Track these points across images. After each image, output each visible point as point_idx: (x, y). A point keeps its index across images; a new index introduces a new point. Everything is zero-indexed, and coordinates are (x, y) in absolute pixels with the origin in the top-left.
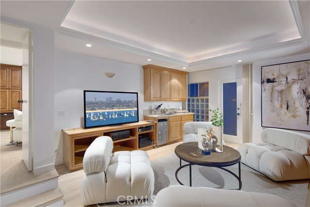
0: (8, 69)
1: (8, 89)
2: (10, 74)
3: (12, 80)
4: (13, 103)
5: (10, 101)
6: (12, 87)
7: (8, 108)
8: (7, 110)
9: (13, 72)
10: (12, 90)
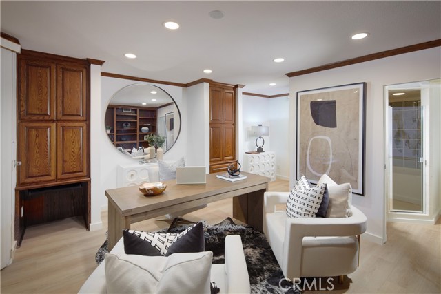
0: (53, 67)
1: (53, 121)
2: (60, 82)
3: (63, 96)
4: (67, 158)
5: (60, 153)
6: (64, 115)
7: (53, 173)
8: (53, 177)
9: (68, 74)
10: (65, 124)
